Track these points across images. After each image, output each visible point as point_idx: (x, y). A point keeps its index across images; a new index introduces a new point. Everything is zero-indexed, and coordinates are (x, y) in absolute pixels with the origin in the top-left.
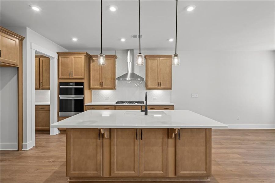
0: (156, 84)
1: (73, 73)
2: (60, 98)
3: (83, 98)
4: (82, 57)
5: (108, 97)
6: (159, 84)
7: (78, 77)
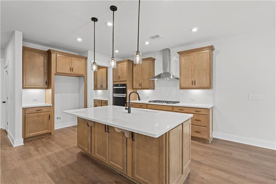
0: (191, 83)
1: (120, 77)
2: (114, 96)
3: (126, 96)
4: (125, 64)
5: (149, 97)
6: (194, 83)
7: (123, 80)
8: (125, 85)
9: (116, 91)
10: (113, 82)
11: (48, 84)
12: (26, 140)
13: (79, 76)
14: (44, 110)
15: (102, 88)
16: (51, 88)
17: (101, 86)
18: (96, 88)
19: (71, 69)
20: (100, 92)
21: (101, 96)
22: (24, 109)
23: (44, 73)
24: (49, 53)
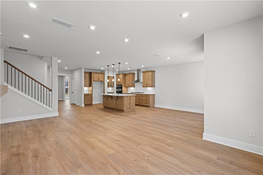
3: (122, 90)
4: (121, 75)
6: (147, 85)
7: (121, 83)
8: (121, 85)
9: (117, 88)
10: (117, 83)
11: (90, 85)
12: (85, 105)
13: (101, 81)
14: (90, 95)
15: (111, 86)
16: (91, 87)
17: (111, 85)
18: (108, 87)
19: (99, 79)
20: (110, 88)
21: (111, 90)
22: (84, 94)
23: (89, 81)
24: (91, 73)
